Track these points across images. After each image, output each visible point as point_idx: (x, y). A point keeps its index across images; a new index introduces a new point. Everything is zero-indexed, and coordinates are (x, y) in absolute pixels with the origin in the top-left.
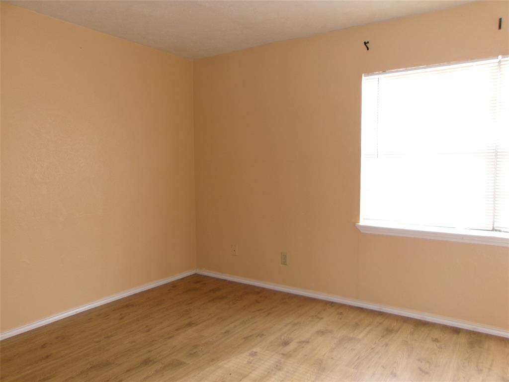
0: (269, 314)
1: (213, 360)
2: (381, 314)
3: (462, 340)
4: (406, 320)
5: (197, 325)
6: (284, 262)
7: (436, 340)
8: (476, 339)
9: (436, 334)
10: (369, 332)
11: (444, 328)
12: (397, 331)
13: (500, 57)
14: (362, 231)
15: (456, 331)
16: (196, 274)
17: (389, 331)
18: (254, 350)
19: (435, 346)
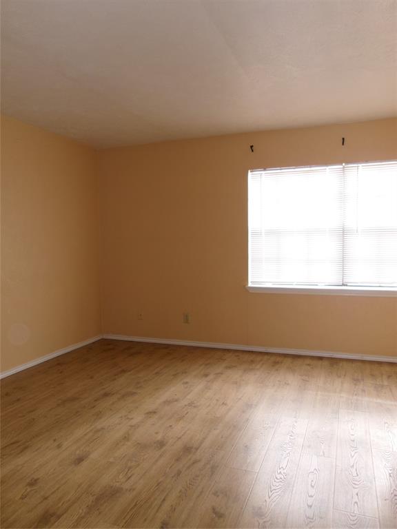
0: (183, 361)
1: (157, 389)
2: (267, 354)
3: (326, 363)
4: (286, 356)
5: (130, 371)
6: (187, 321)
7: (309, 365)
8: (334, 361)
9: (308, 361)
10: (263, 364)
11: (313, 358)
12: (282, 363)
13: (344, 164)
14: (250, 291)
15: (321, 358)
16: (102, 339)
17: (276, 363)
18: (185, 380)
19: (309, 368)
